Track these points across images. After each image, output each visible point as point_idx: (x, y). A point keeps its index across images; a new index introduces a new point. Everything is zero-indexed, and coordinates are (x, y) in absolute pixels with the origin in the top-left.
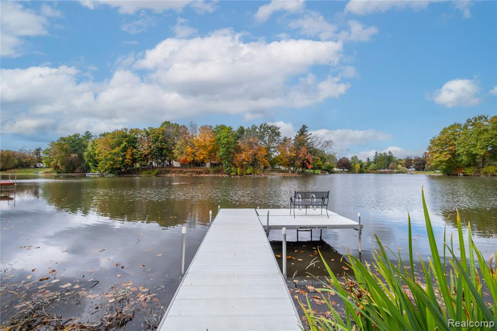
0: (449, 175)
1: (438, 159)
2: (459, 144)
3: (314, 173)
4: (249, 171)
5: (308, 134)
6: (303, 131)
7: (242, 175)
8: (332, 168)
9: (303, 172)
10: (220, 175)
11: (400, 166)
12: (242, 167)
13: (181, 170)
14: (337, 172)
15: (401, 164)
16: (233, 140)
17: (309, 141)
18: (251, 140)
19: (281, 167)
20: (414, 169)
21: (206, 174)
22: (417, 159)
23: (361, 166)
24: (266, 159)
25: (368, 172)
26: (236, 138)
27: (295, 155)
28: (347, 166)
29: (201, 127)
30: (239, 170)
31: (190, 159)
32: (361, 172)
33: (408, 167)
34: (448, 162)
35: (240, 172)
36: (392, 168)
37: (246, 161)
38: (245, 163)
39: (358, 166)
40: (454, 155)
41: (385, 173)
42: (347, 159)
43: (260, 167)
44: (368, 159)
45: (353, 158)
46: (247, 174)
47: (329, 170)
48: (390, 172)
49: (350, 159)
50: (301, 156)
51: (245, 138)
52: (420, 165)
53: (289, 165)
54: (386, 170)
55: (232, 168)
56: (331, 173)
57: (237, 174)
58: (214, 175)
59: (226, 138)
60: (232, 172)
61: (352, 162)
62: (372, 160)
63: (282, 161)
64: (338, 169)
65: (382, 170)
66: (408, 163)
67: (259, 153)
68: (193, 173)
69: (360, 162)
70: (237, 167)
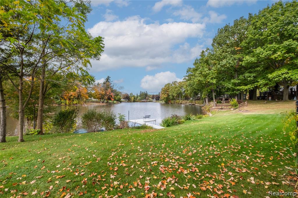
0: (167, 103)
1: (164, 97)
2: (170, 91)
3: (113, 103)
4: (75, 102)
5: (111, 81)
6: (108, 79)
7: (70, 105)
8: (121, 99)
9: (107, 102)
11: (150, 98)
12: (69, 99)
14: (123, 102)
15: (150, 97)
17: (112, 85)
19: (95, 100)
20: (155, 100)
22: (156, 96)
23: (134, 98)
24: (87, 95)
25: (137, 102)
27: (104, 93)
28: (128, 98)
30: (67, 101)
32: (134, 101)
33: (153, 99)
34: (167, 98)
35: (68, 103)
36: (147, 99)
37: (73, 96)
38: (72, 97)
39: (133, 98)
40: (168, 95)
41: (144, 102)
42: (128, 94)
43: (83, 100)
44: (137, 94)
45: (130, 94)
46: (74, 104)
47: (119, 101)
48: (146, 101)
50: (108, 93)
52: (157, 98)
53: (100, 99)
54: (145, 100)
55: (62, 100)
56: (121, 102)
57: (66, 104)
60: (62, 103)
61: (130, 96)
62: (139, 94)
63: (97, 96)
64: (123, 100)
65: (143, 100)
66: (153, 97)
67: (83, 91)
69: (134, 96)
70: (66, 100)
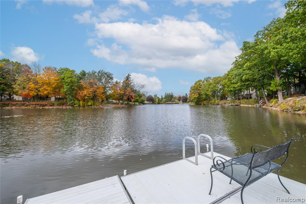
0: (197, 104)
2: (202, 89)
3: (135, 104)
4: (89, 103)
5: (131, 80)
6: (128, 78)
7: (84, 106)
8: (144, 101)
9: (128, 104)
10: (64, 107)
11: (176, 100)
12: (84, 100)
13: (23, 103)
14: (147, 104)
15: (176, 99)
16: (76, 80)
17: (132, 84)
18: (92, 81)
19: (114, 101)
20: (182, 102)
21: (51, 106)
22: (183, 97)
23: (159, 100)
24: (103, 95)
25: (162, 104)
26: (78, 78)
27: (123, 93)
28: (152, 100)
29: (46, 67)
30: (81, 102)
31: (32, 93)
32: (159, 103)
33: (179, 101)
35: (82, 104)
36: (173, 101)
37: (88, 96)
38: (86, 97)
39: (157, 100)
40: (200, 95)
41: (170, 104)
43: (98, 101)
44: (162, 96)
45: (155, 96)
46: (89, 106)
47: (142, 103)
48: (172, 103)
49: (153, 96)
50: (127, 93)
51: (86, 79)
52: (184, 100)
53: (119, 100)
54: (170, 102)
55: (76, 102)
56: (144, 104)
57: (80, 106)
58: (58, 107)
59: (70, 78)
60: (75, 104)
61: (154, 98)
63: (115, 96)
64: (147, 102)
65: (168, 102)
66: (179, 99)
67: (98, 90)
68: (37, 106)
69: (158, 98)
70: (80, 101)
